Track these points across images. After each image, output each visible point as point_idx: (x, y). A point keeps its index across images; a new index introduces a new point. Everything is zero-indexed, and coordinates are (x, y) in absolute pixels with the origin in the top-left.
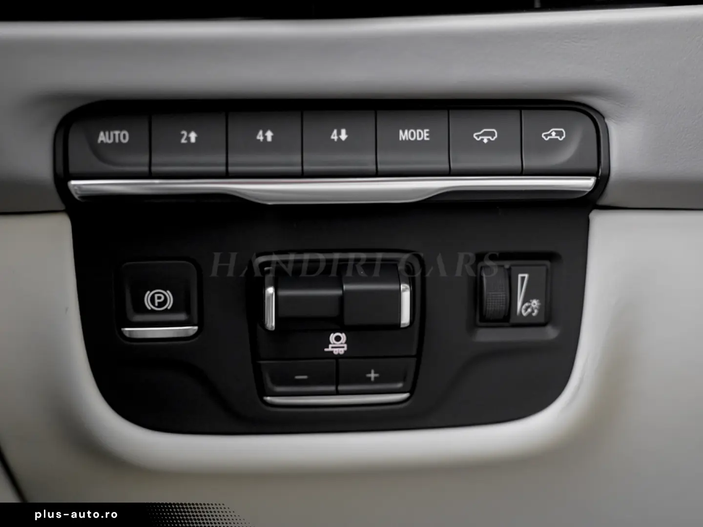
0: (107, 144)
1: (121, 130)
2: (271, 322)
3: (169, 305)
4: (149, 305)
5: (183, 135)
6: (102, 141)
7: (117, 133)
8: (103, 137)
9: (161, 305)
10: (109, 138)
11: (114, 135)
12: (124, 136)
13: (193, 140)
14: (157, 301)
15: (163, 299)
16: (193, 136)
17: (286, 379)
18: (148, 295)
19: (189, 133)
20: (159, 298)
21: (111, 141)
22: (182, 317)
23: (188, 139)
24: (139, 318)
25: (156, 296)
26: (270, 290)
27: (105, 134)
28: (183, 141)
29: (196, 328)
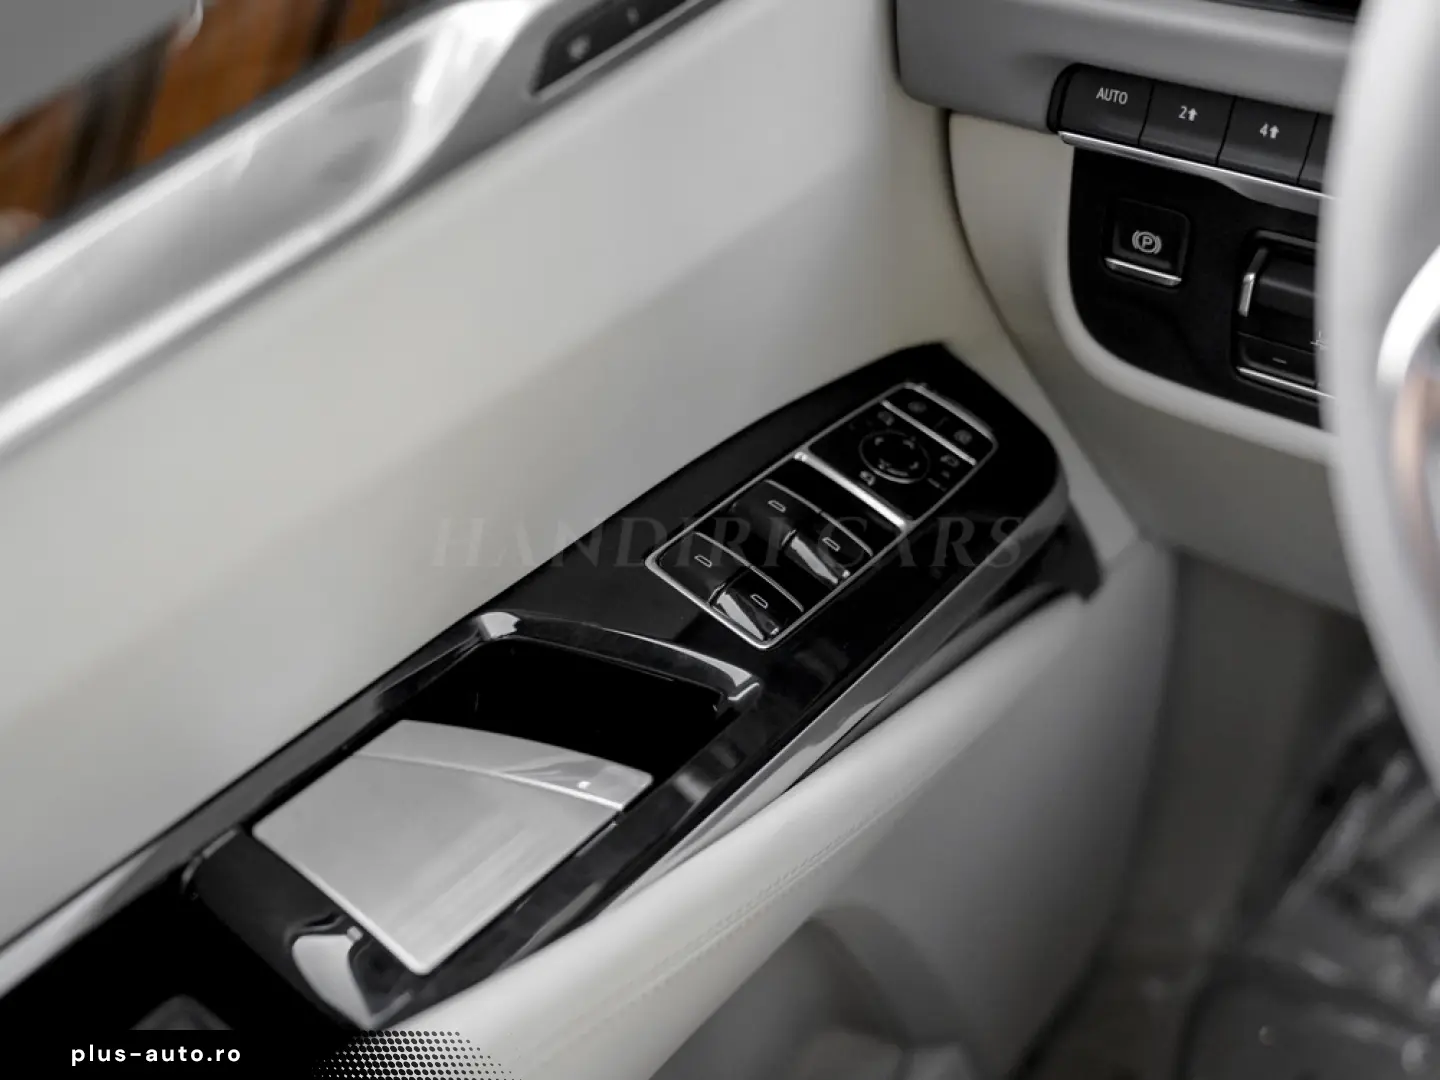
0: (1104, 101)
1: (1122, 90)
2: (1245, 307)
3: (1157, 249)
4: (1135, 243)
5: (1183, 110)
6: (1100, 98)
7: (1117, 92)
8: (1101, 94)
9: (1148, 247)
10: (1108, 97)
11: (1114, 94)
12: (1123, 96)
13: (1192, 118)
14: (1144, 243)
15: (1150, 242)
16: (1193, 113)
17: (1264, 359)
18: (1136, 235)
19: (1189, 109)
20: (1148, 240)
21: (1108, 100)
22: (1166, 265)
23: (1187, 115)
24: (1125, 254)
25: (1145, 238)
26: (1251, 277)
27: (1104, 91)
28: (1181, 116)
29: (1179, 280)
